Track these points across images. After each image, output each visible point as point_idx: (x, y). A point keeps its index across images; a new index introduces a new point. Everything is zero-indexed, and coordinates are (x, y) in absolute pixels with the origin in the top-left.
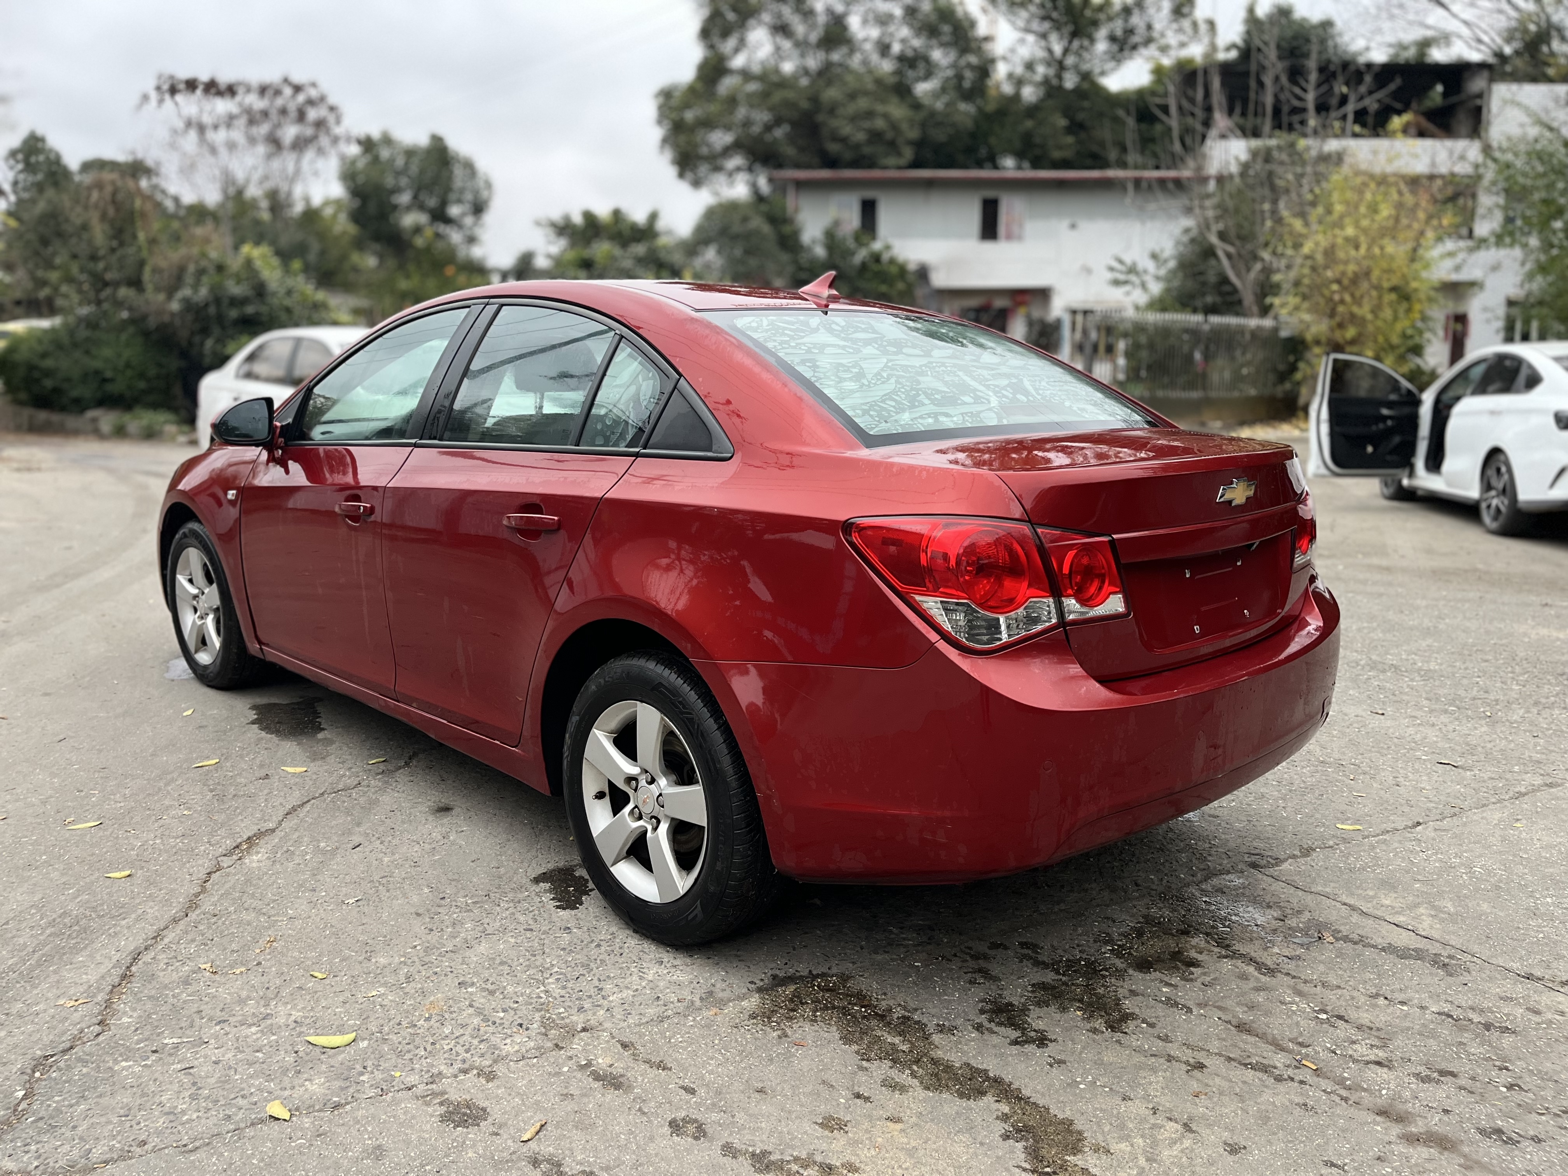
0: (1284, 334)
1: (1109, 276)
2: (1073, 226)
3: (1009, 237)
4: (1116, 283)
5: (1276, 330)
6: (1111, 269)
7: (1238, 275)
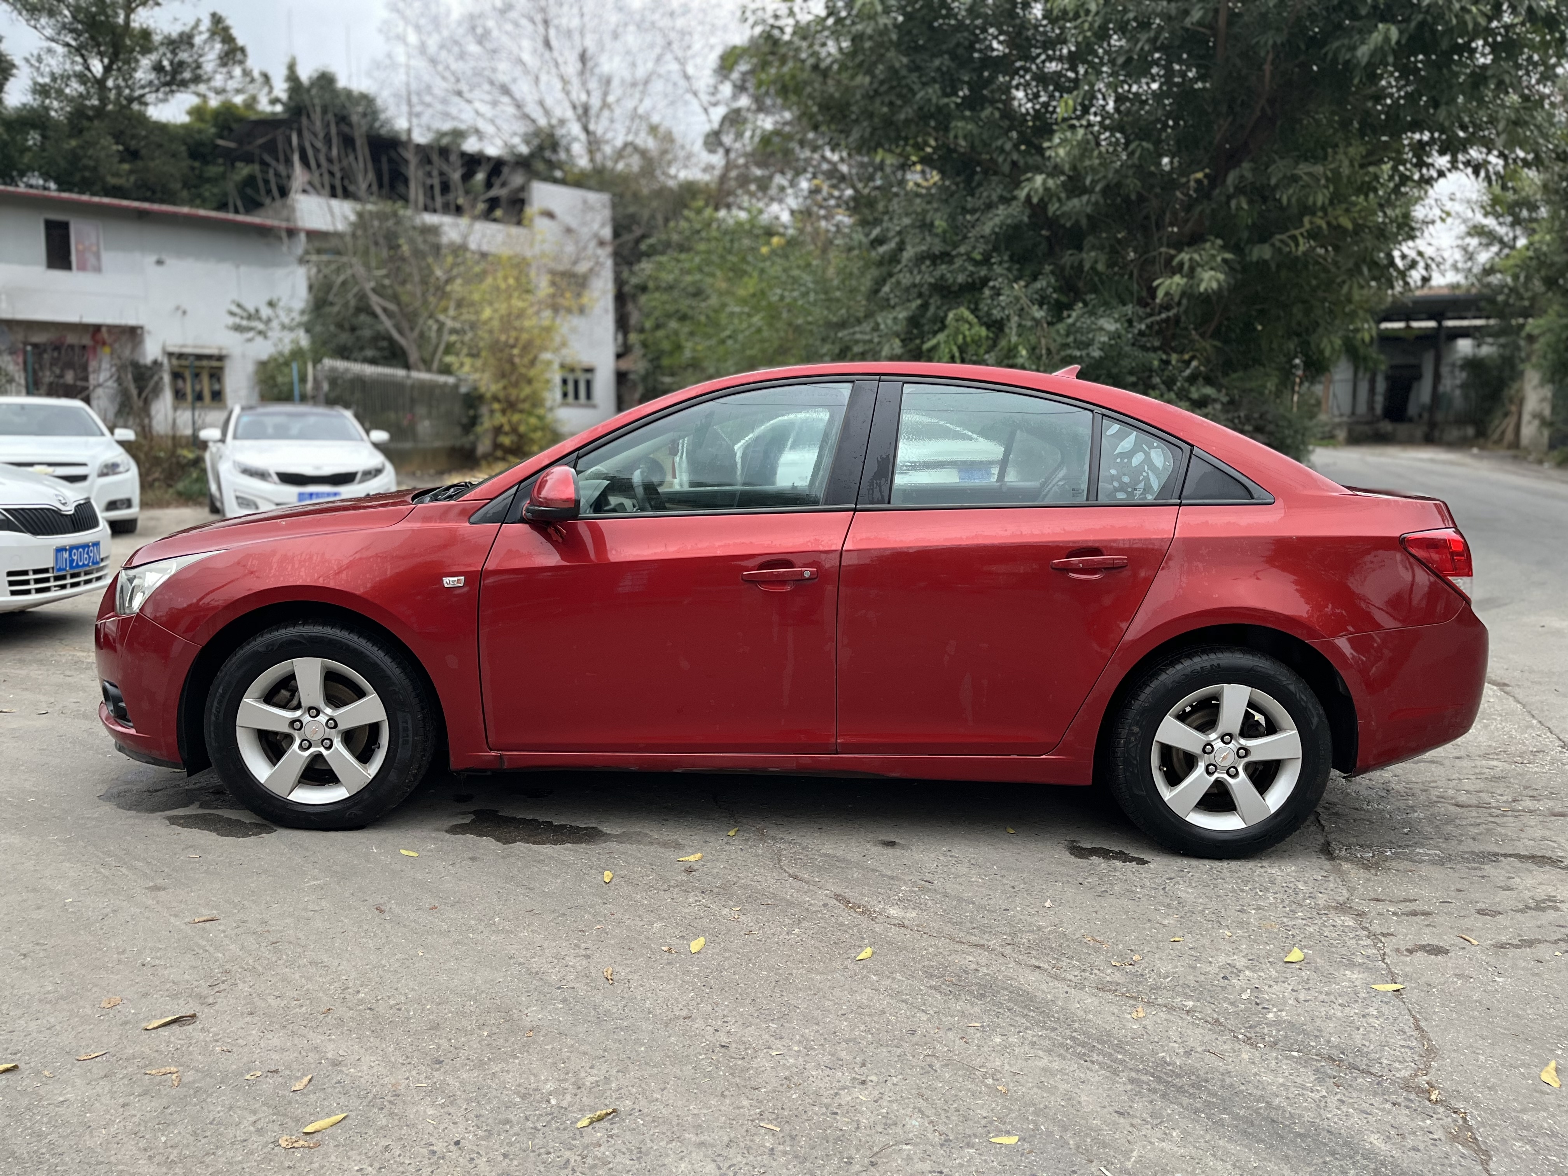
0: (463, 390)
1: (231, 320)
2: (160, 262)
3: (82, 268)
4: (238, 328)
5: (456, 386)
6: (232, 314)
7: (401, 332)
